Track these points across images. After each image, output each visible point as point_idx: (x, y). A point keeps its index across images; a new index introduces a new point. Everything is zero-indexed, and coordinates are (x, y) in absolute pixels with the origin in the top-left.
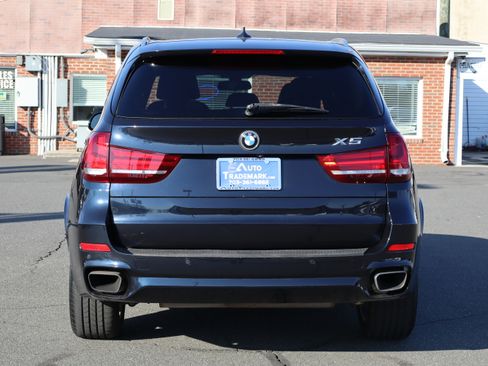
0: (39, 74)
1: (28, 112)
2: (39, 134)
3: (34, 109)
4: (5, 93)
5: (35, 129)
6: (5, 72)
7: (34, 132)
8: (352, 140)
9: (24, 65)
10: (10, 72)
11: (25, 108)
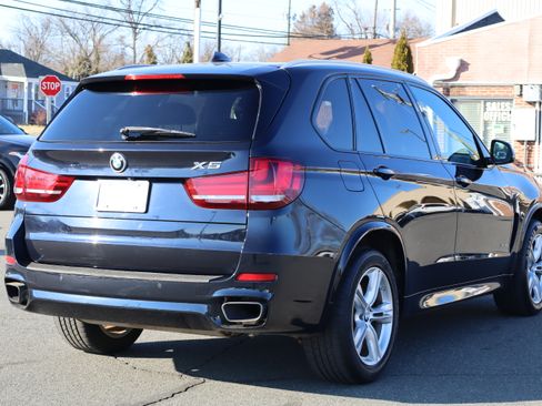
0: (537, 105)
1: (525, 146)
2: (536, 170)
3: (530, 143)
4: (502, 126)
5: (532, 165)
6: (503, 103)
7: (530, 169)
8: (211, 163)
9: (521, 95)
10: (508, 104)
11: (522, 142)
